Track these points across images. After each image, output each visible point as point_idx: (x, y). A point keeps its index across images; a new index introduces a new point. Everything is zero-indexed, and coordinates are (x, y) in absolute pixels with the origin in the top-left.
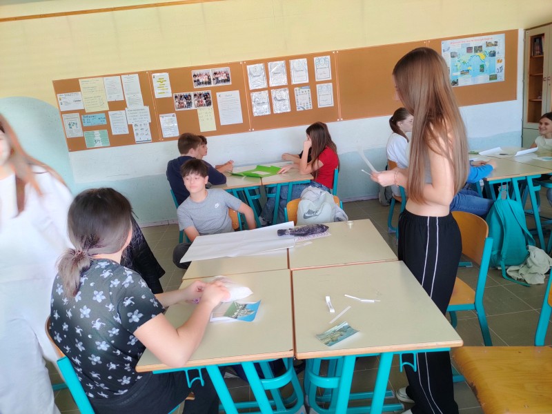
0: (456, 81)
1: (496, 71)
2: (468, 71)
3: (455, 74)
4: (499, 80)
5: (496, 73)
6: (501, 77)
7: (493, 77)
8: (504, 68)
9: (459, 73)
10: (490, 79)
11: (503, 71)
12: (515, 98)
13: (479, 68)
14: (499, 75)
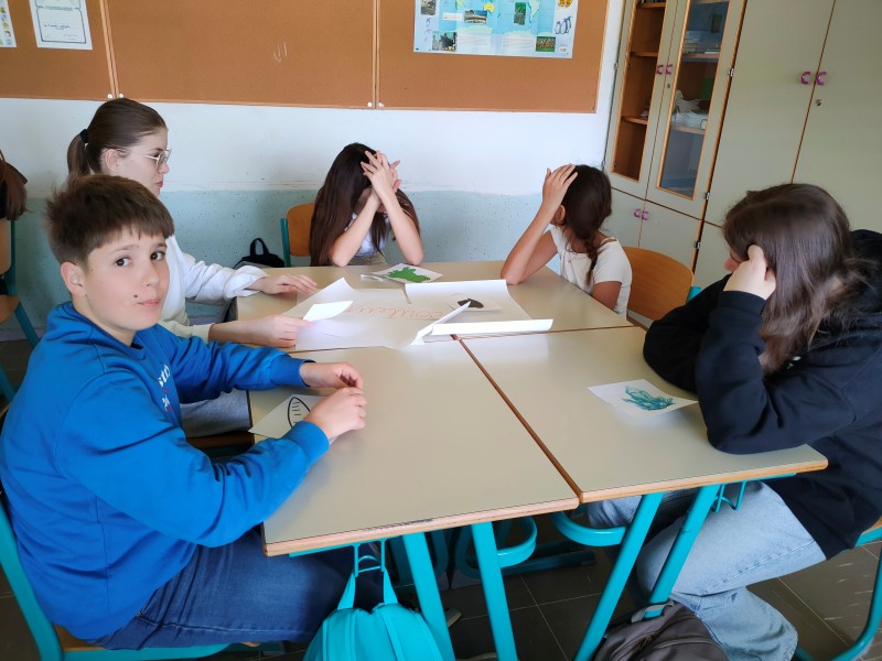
0: (450, 36)
1: (555, 28)
2: (485, 13)
3: (449, 16)
4: (558, 53)
5: (553, 35)
6: (565, 48)
7: (546, 44)
8: (573, 21)
9: (460, 16)
10: (539, 47)
11: (572, 31)
12: (592, 108)
13: (512, 11)
14: (560, 39)
